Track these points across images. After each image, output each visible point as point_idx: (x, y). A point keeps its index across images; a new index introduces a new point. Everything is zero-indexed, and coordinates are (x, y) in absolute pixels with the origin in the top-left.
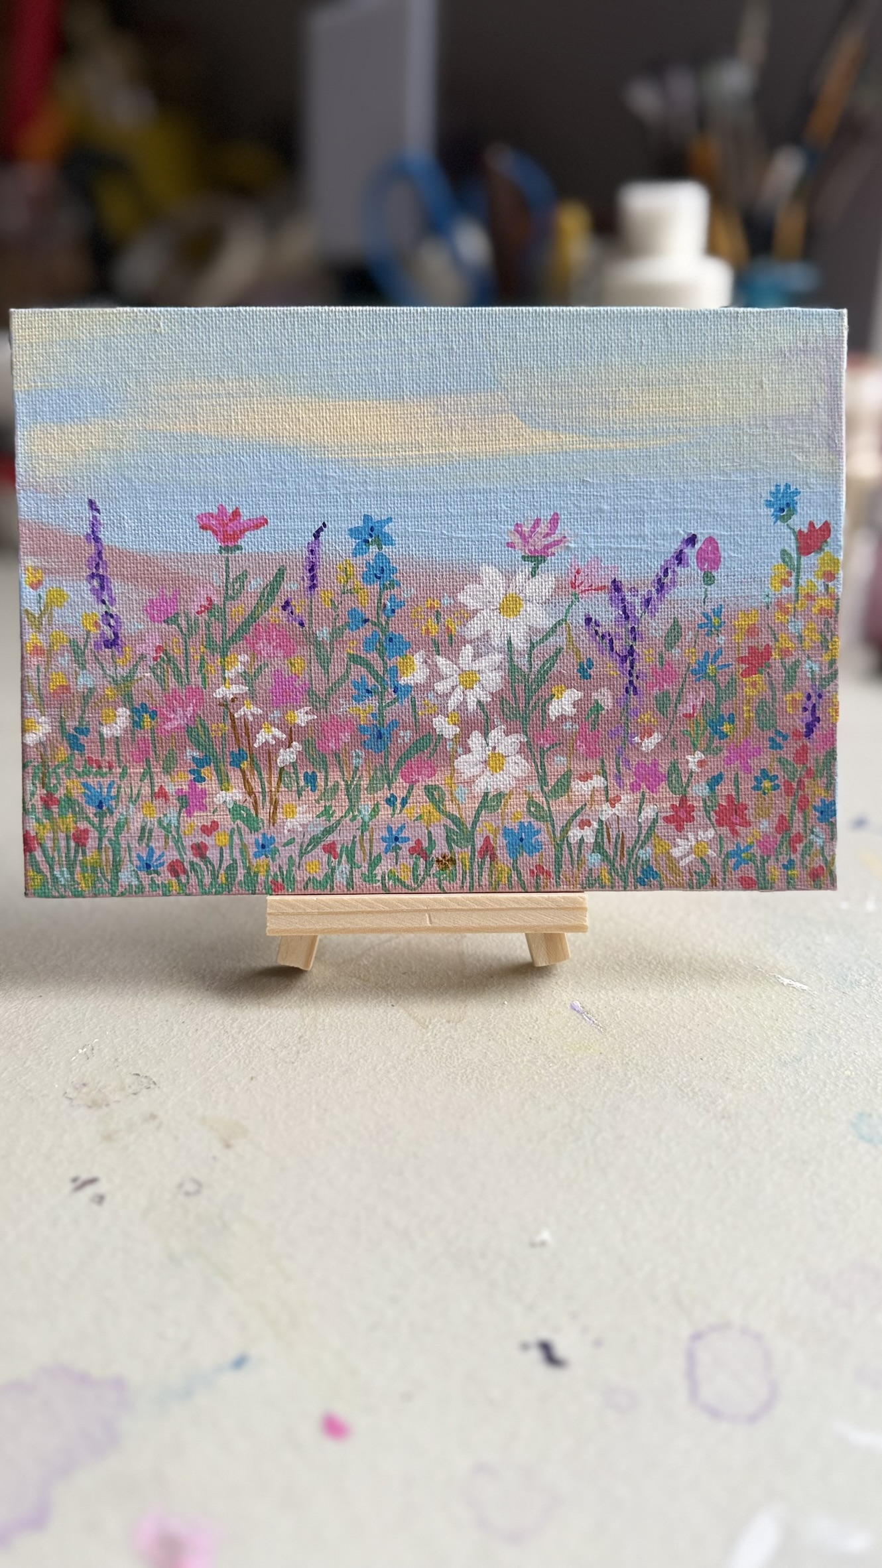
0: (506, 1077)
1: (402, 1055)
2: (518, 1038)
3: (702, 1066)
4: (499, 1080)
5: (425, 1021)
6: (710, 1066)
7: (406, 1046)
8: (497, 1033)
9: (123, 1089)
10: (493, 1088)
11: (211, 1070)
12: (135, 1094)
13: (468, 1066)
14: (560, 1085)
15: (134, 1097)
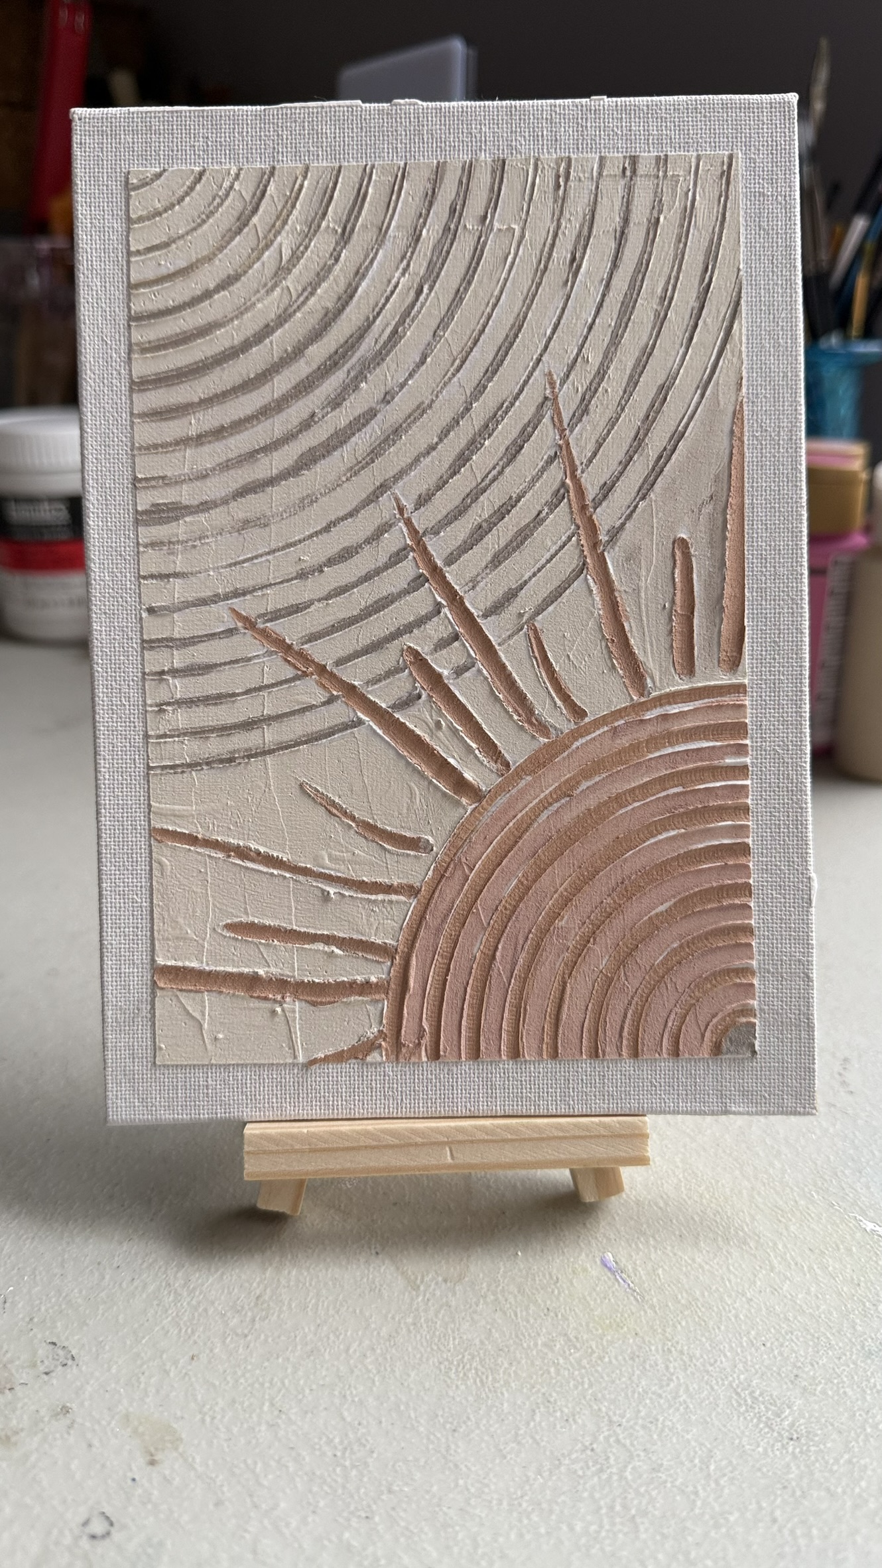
0: (514, 1368)
1: (384, 1329)
2: (532, 1307)
3: (765, 1356)
4: (504, 1373)
5: (416, 1279)
6: (775, 1357)
7: (390, 1316)
8: (506, 1300)
9: (34, 1365)
10: (497, 1385)
11: (144, 1341)
12: (47, 1373)
13: (466, 1351)
14: (583, 1383)
15: (45, 1377)
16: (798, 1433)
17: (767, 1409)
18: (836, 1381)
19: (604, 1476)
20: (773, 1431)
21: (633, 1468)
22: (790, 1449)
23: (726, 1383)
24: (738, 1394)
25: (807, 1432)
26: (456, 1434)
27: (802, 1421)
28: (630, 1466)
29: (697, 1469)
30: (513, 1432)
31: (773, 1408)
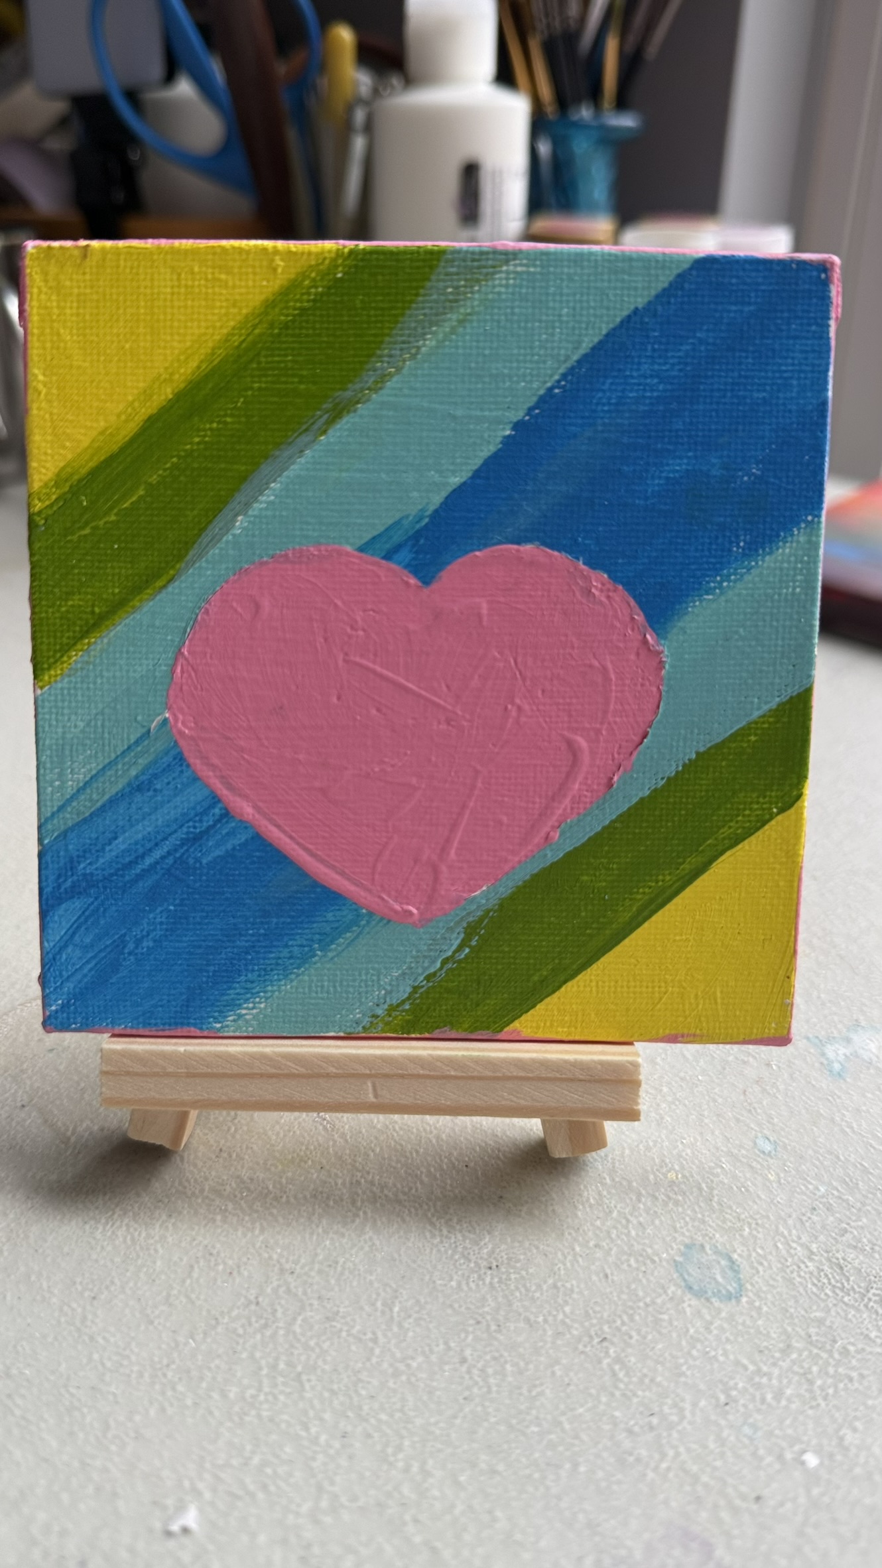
16: (497, 1261)
17: (466, 1239)
18: (544, 1199)
19: (268, 1333)
20: (470, 1261)
21: (304, 1320)
22: (488, 1280)
23: (420, 1212)
24: (433, 1224)
25: (509, 1259)
26: (95, 1303)
27: (503, 1247)
28: (300, 1318)
29: (379, 1314)
30: (164, 1294)
31: (471, 1236)
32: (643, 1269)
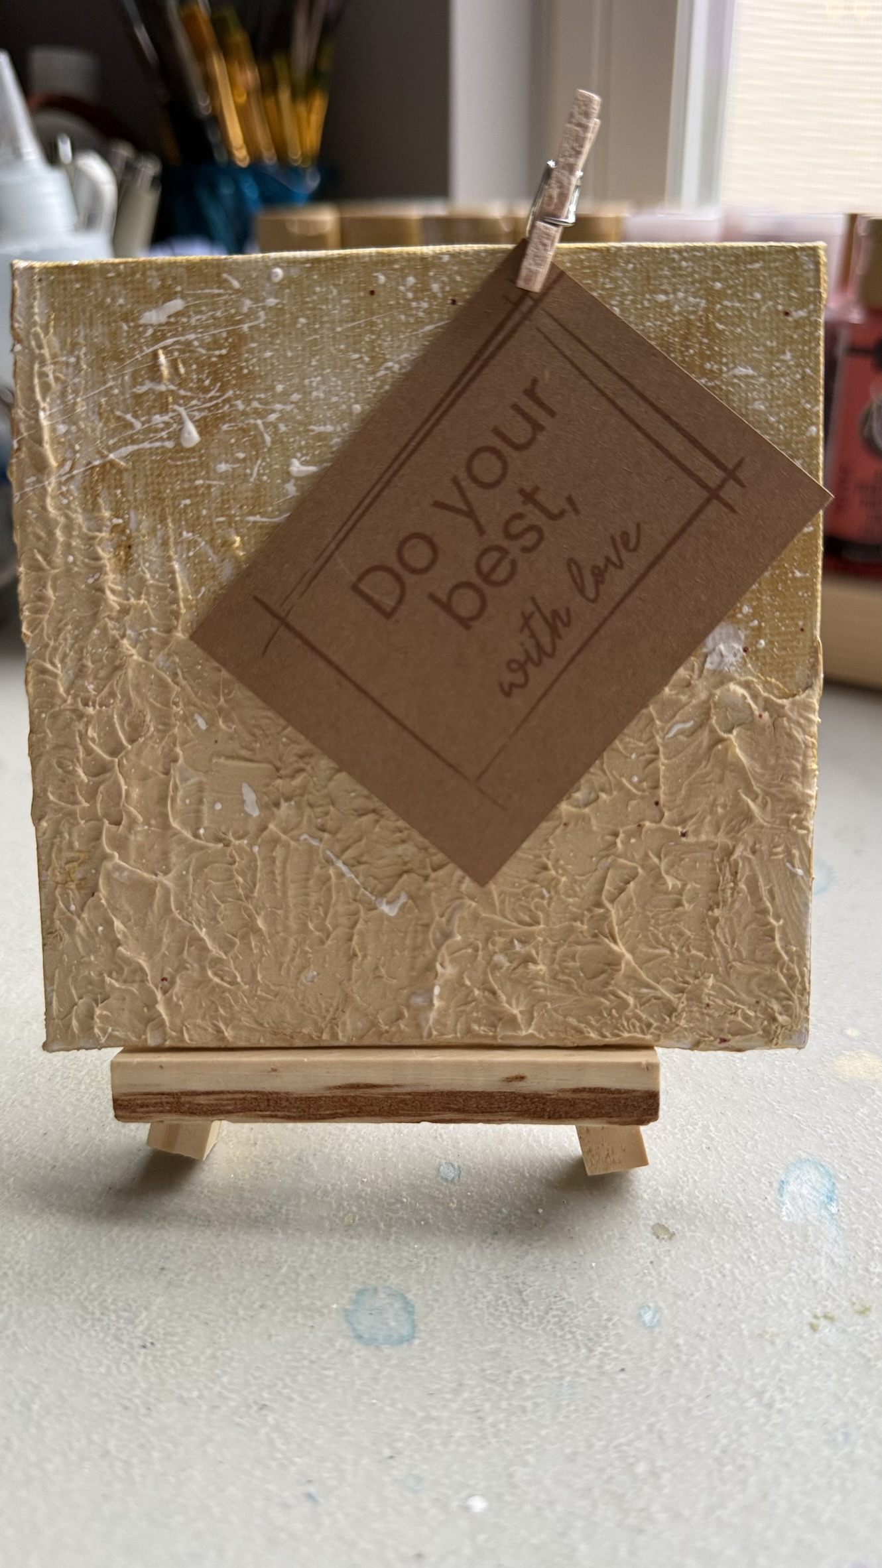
16: (152, 1336)
17: (119, 1317)
18: (209, 1264)
20: (122, 1342)
22: (140, 1359)
23: (72, 1297)
24: (85, 1308)
25: (166, 1334)
27: (160, 1321)
31: (126, 1314)
32: (310, 1323)
